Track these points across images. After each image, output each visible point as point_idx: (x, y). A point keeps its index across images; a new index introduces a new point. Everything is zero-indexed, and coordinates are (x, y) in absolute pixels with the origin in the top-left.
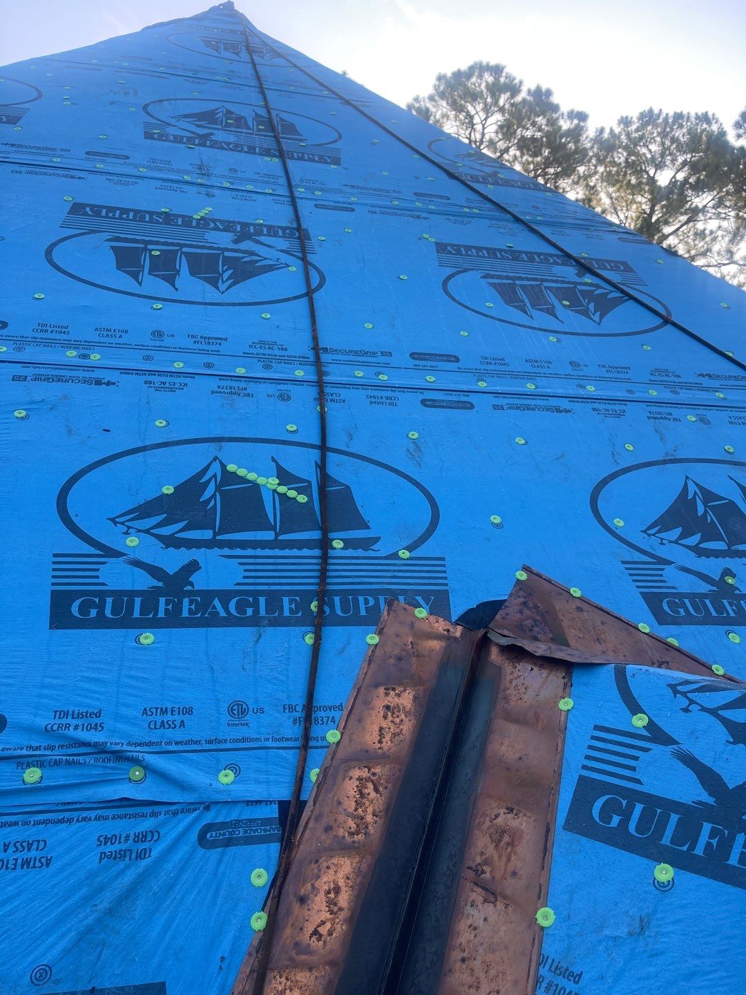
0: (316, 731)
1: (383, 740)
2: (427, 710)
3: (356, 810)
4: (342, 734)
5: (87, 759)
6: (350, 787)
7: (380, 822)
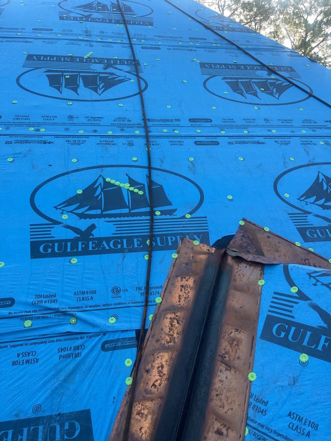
0: (151, 298)
1: (181, 301)
2: (200, 287)
3: (169, 332)
4: (162, 299)
5: (51, 315)
6: (167, 322)
7: (180, 337)
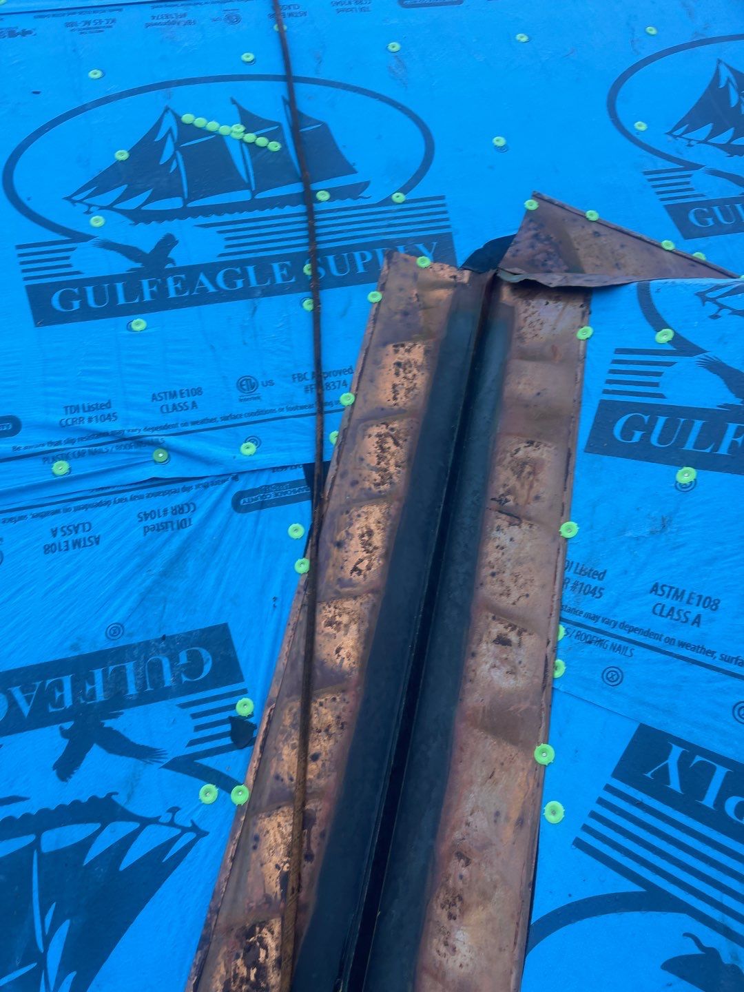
0: (328, 396)
1: (398, 396)
2: (439, 363)
3: (379, 463)
4: (356, 396)
5: (109, 447)
6: (371, 444)
7: (403, 471)
